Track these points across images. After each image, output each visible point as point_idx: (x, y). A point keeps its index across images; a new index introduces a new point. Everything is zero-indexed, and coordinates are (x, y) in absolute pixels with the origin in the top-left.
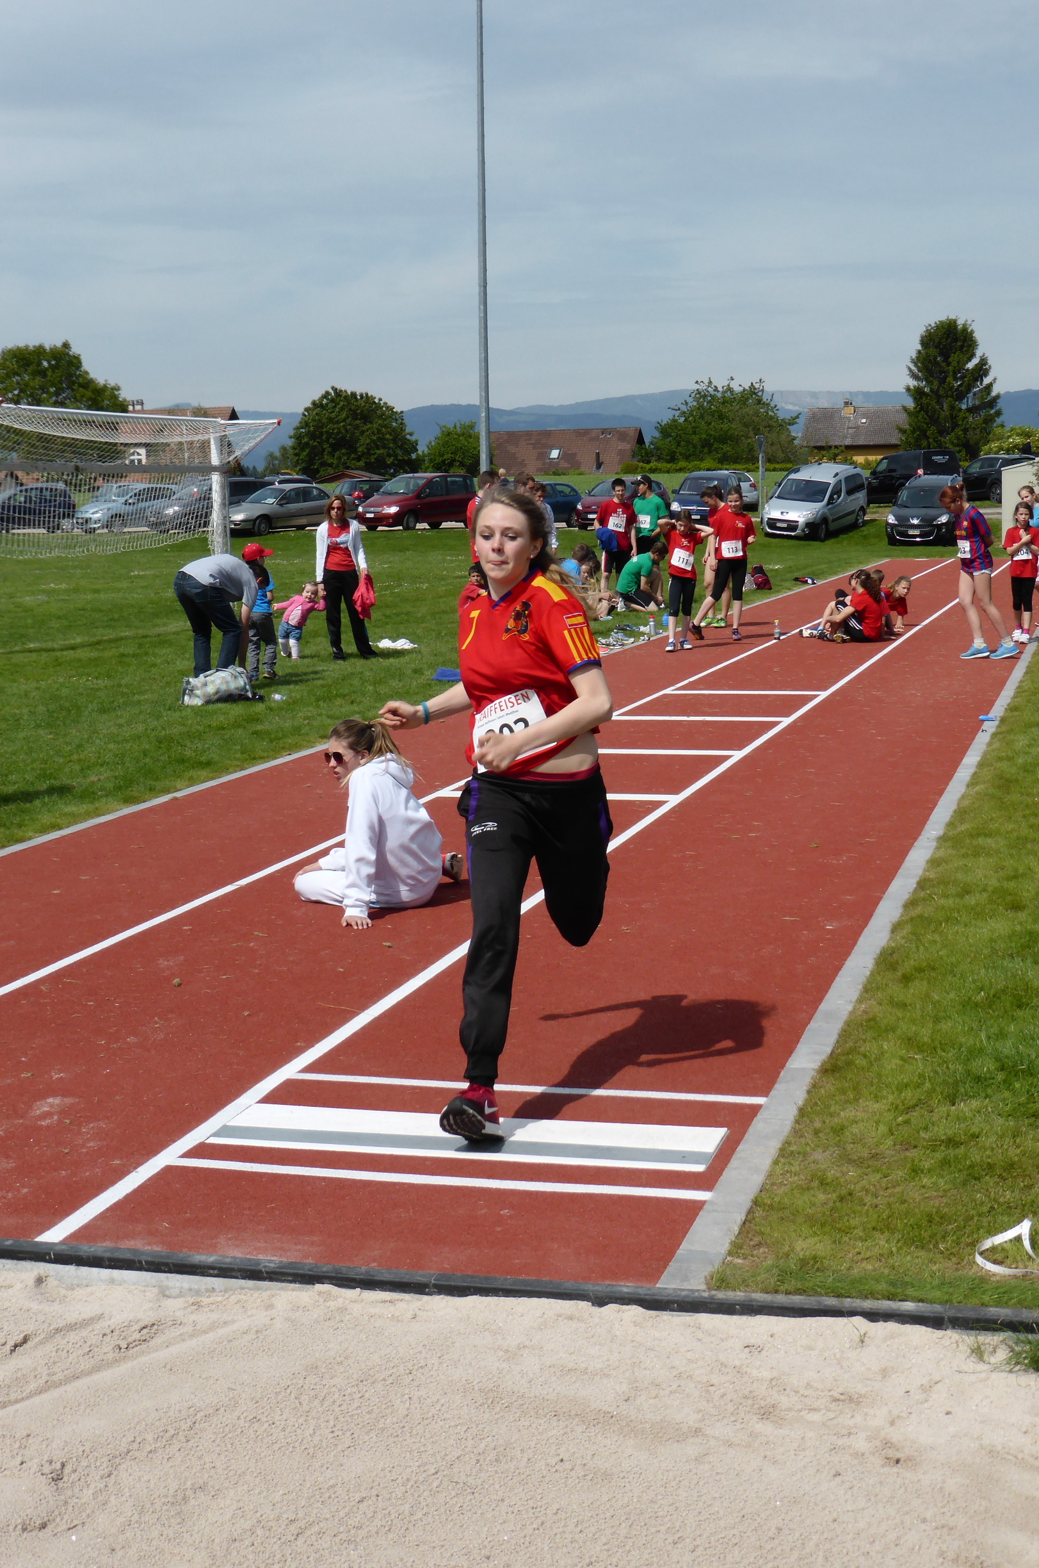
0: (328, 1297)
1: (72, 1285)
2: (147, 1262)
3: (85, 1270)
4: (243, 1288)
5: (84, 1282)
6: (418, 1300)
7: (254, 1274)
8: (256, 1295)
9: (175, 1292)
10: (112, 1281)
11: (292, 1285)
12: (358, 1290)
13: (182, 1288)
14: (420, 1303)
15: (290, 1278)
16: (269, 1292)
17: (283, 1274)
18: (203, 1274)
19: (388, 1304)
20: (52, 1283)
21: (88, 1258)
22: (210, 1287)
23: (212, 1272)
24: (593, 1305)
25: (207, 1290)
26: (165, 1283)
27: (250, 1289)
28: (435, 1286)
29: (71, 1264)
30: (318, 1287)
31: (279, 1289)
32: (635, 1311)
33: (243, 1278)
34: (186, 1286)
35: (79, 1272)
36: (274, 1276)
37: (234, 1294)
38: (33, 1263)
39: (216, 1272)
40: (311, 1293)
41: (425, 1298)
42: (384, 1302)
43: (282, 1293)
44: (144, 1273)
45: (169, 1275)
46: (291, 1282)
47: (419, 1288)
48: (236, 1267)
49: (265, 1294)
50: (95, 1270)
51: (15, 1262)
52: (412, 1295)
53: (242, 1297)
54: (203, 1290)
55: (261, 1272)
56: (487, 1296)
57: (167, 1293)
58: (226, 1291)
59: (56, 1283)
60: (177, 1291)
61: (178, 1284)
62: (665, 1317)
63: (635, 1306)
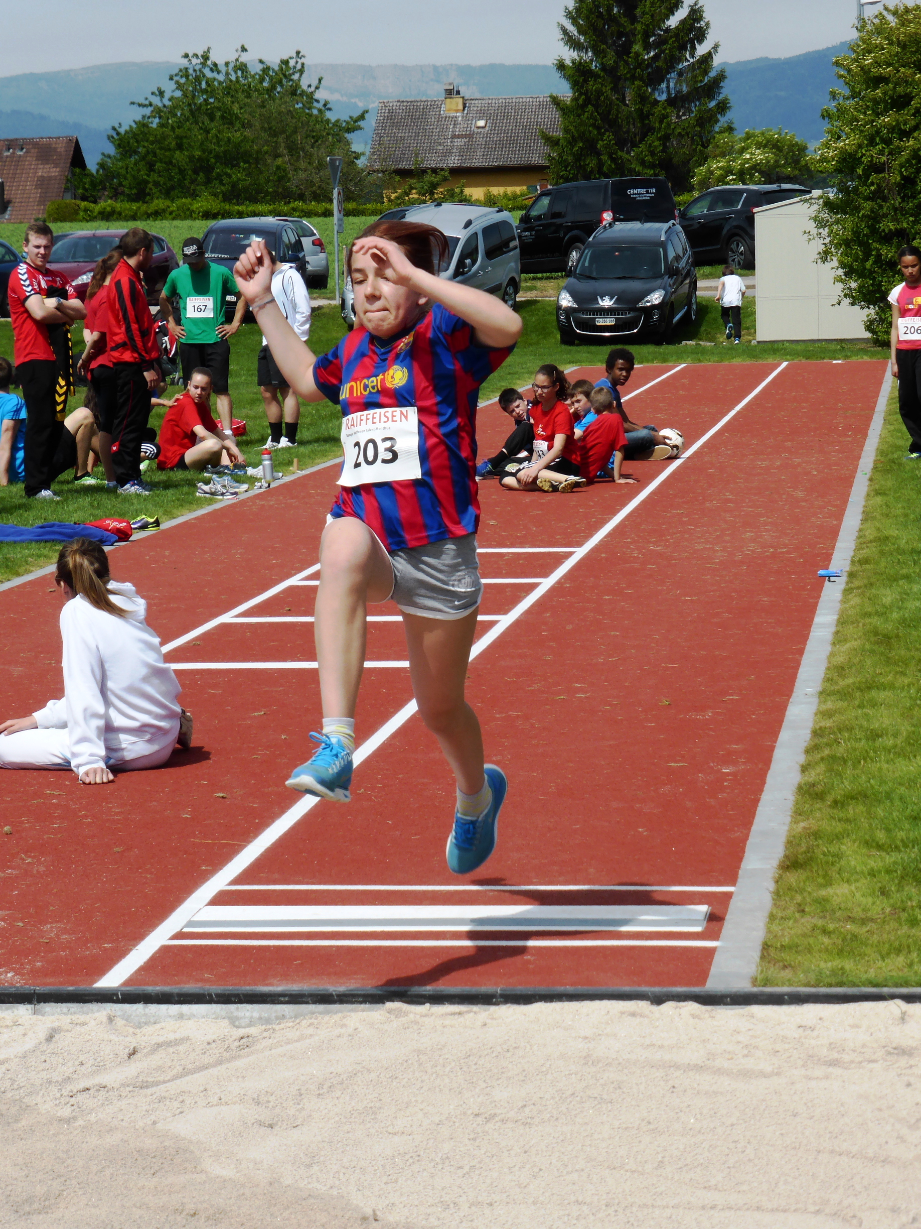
0: (399, 1014)
1: (139, 1023)
2: (217, 995)
3: (153, 1008)
4: (313, 1013)
5: (152, 1020)
6: (485, 1011)
7: (325, 999)
8: (327, 1018)
9: (243, 1022)
10: (181, 1016)
11: (363, 1006)
12: (427, 1005)
13: (252, 1017)
14: (487, 1013)
15: (361, 999)
16: (340, 1015)
17: (354, 996)
18: (273, 1002)
19: (456, 1017)
20: (120, 1022)
21: (157, 995)
22: (280, 1014)
23: (282, 999)
24: (652, 1003)
25: (277, 1018)
26: (235, 1014)
27: (320, 1013)
28: (502, 996)
29: (139, 1002)
30: (389, 1005)
31: (350, 1011)
32: (692, 1007)
33: (314, 1002)
34: (256, 1015)
35: (147, 1010)
36: (345, 999)
37: (305, 1018)
38: (100, 1004)
39: (286, 999)
40: (381, 1012)
41: (493, 1008)
42: (454, 1014)
43: (352, 1014)
44: (214, 1006)
45: (240, 1006)
46: (361, 1003)
47: (487, 999)
48: (306, 993)
49: (337, 1017)
50: (163, 1007)
51: (81, 1004)
52: (479, 1006)
53: (313, 1020)
54: (273, 1018)
55: (331, 995)
56: (551, 1001)
57: (237, 1023)
58: (296, 1017)
59: (124, 1022)
60: (247, 1021)
61: (248, 1014)
62: (719, 1011)
63: (690, 1003)
